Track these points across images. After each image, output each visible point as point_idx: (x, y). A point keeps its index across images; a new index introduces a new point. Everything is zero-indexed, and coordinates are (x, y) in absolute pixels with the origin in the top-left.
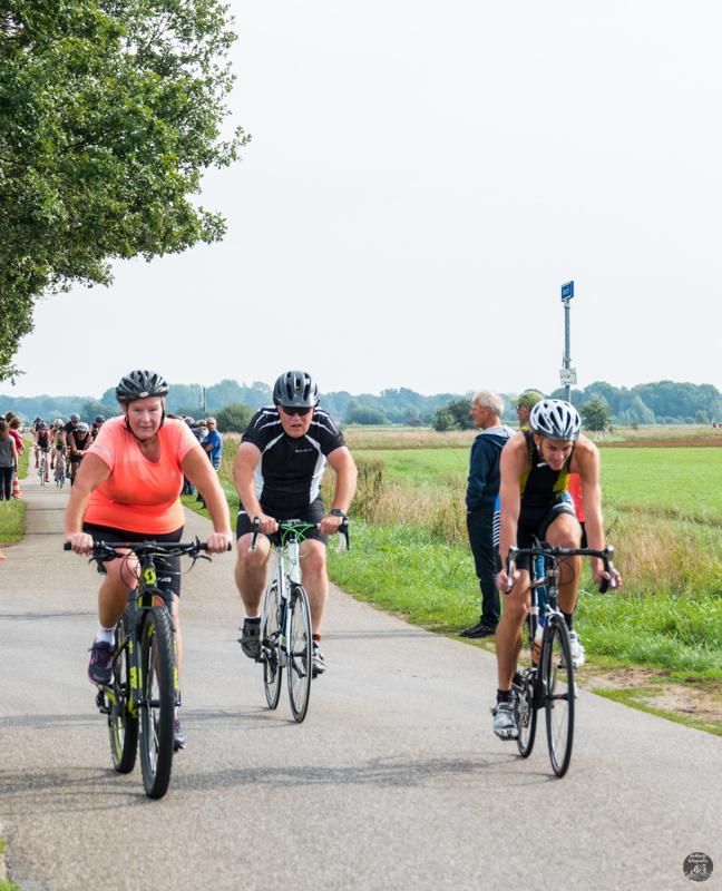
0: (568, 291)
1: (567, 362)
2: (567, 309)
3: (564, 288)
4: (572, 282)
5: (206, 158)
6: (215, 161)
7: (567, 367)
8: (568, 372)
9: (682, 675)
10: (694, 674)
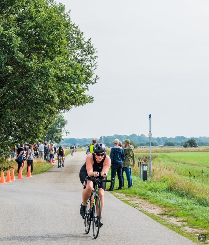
0: (150, 116)
1: (150, 132)
2: (150, 120)
3: (150, 115)
4: (151, 114)
5: (89, 82)
6: (91, 83)
7: (150, 133)
8: (150, 134)
9: (143, 197)
10: (146, 197)
